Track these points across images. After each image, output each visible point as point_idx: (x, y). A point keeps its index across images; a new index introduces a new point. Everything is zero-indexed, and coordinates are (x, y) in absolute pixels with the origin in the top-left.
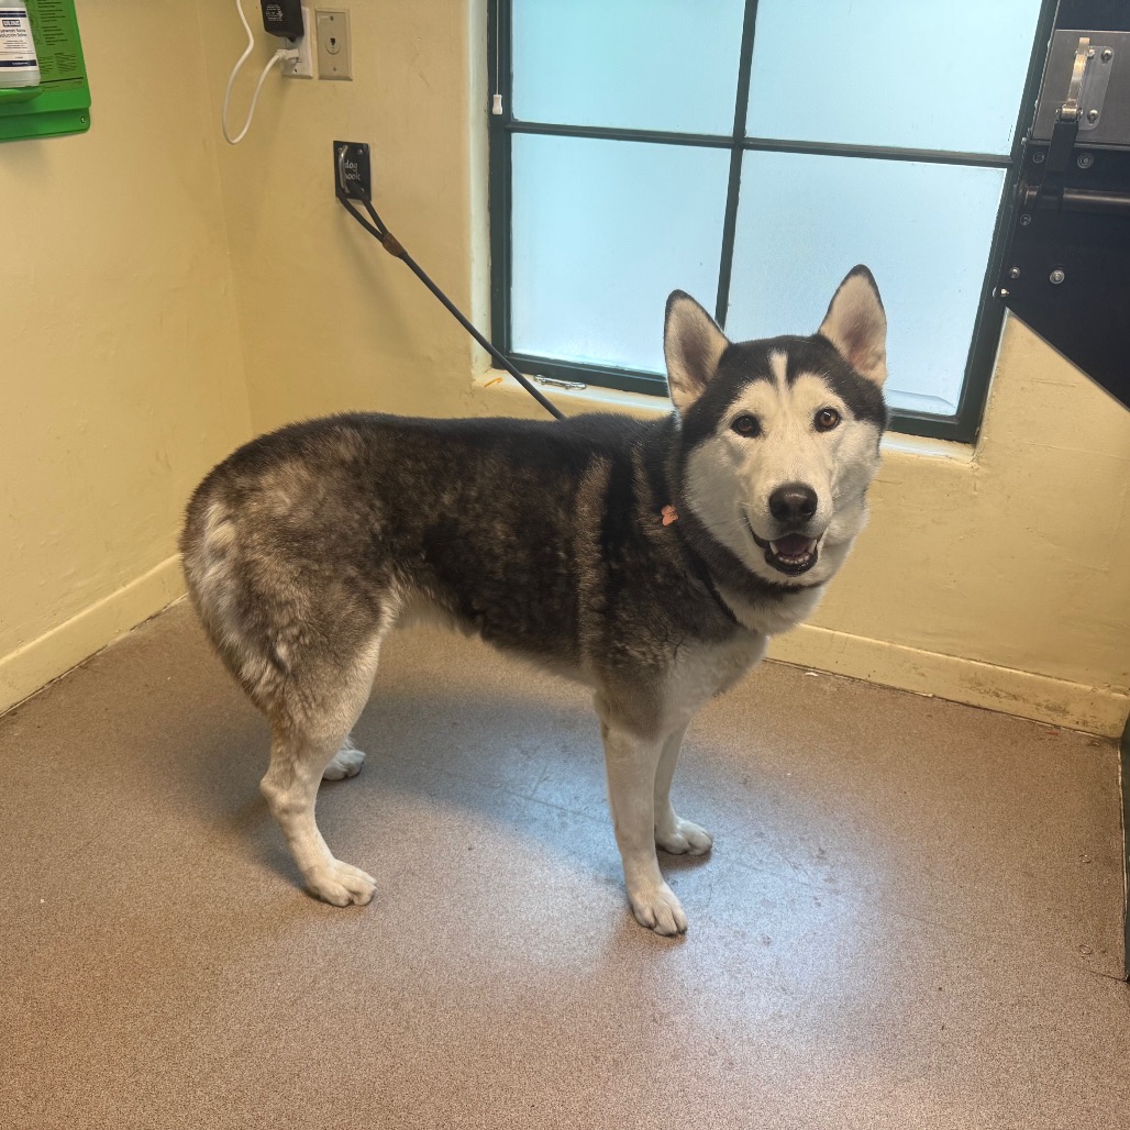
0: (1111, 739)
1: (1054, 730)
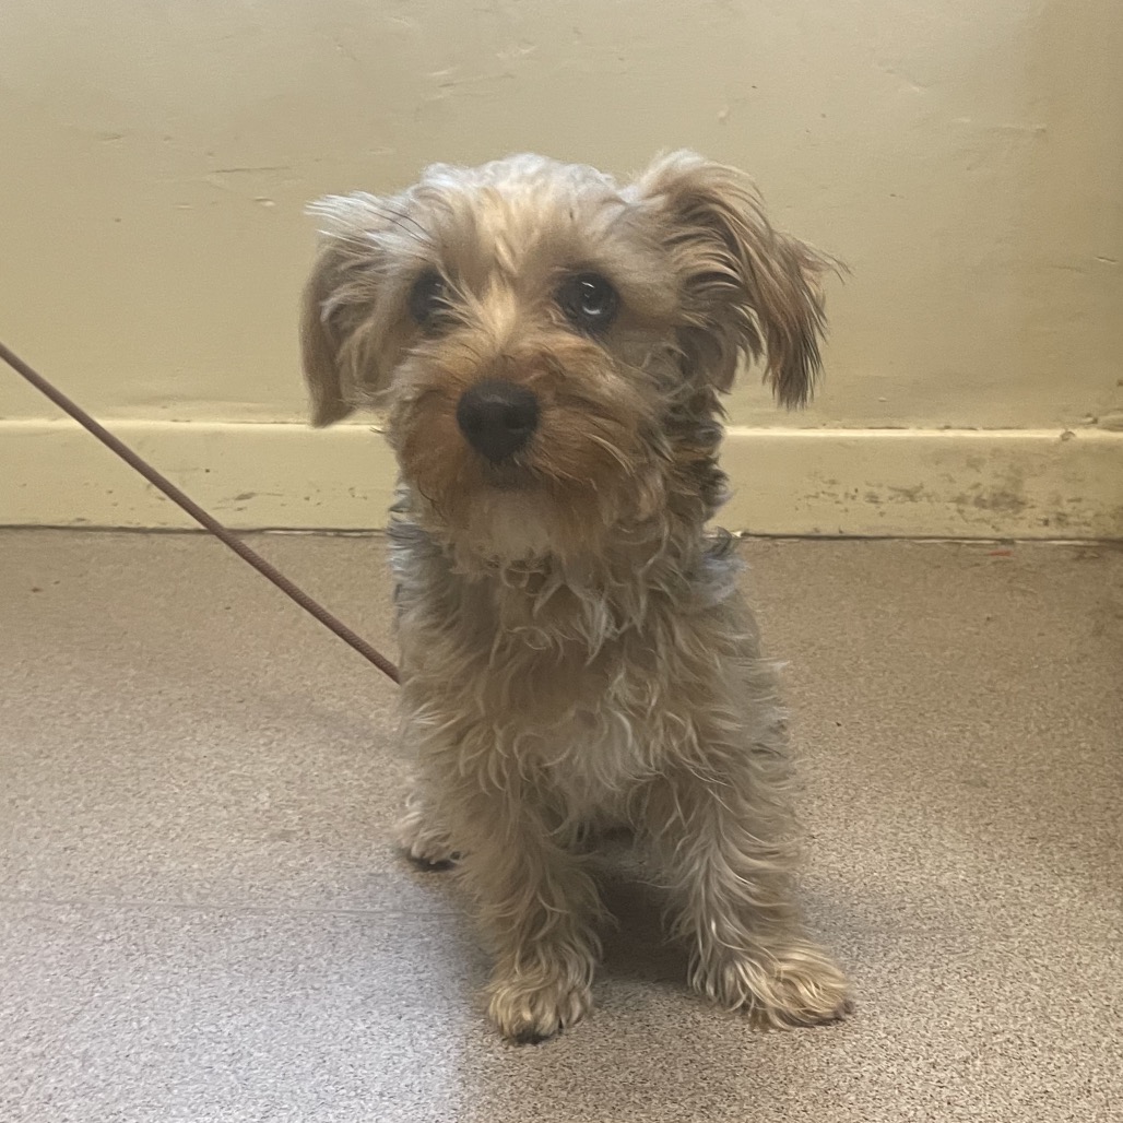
0: (1121, 542)
1: (1003, 548)
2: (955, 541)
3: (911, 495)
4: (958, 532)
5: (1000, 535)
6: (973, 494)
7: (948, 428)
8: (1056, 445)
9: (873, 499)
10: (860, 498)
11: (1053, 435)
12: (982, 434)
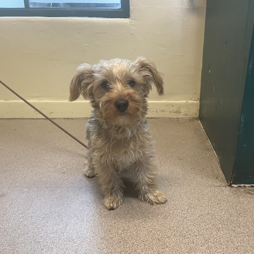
0: (196, 118)
1: (177, 119)
2: (170, 118)
3: (163, 111)
4: (170, 117)
5: (177, 117)
6: (173, 111)
7: (168, 101)
8: (186, 103)
9: (157, 112)
10: (155, 112)
11: (185, 102)
12: (174, 102)
